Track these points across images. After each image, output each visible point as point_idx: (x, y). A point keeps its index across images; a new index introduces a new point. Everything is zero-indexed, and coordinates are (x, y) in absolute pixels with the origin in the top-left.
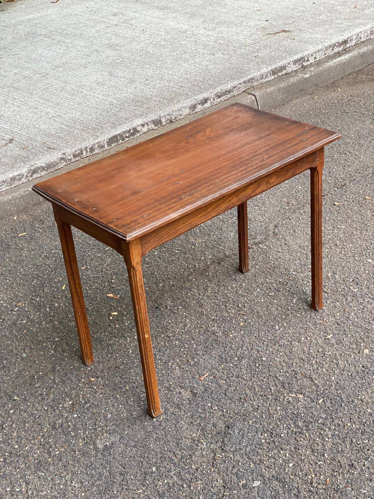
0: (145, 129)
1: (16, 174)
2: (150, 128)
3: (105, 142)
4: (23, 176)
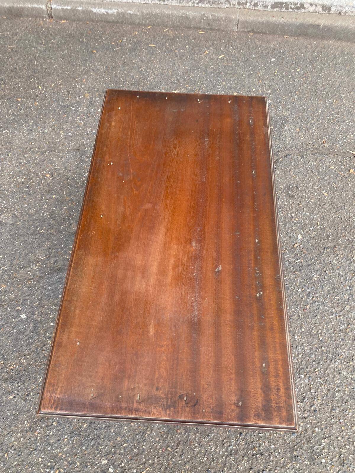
0: (312, 9)
2: (316, 10)
3: (270, 4)
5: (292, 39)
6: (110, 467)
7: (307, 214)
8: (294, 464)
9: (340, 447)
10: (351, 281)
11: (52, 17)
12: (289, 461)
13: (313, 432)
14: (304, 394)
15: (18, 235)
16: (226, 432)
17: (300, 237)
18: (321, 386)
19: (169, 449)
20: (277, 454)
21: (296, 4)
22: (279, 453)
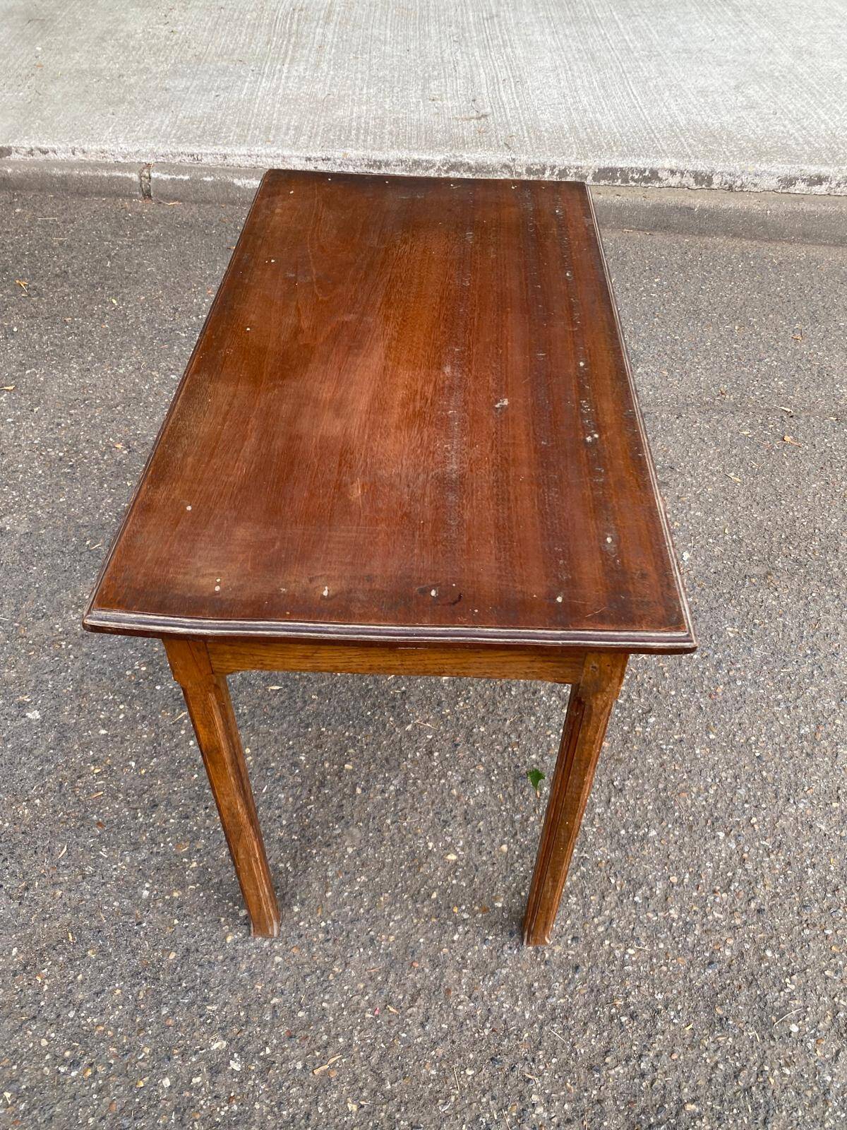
0: (674, 181)
1: (425, 157)
2: (684, 182)
3: (591, 172)
4: (434, 165)
5: (639, 235)
6: (233, 1058)
7: (699, 514)
8: (720, 1039)
9: (832, 994)
10: (814, 639)
11: (150, 196)
12: (705, 1032)
13: (761, 959)
14: (730, 874)
15: (39, 554)
16: (539, 964)
17: (686, 556)
18: (769, 856)
19: (391, 1009)
20: (672, 1013)
21: (642, 172)
22: (678, 1012)
